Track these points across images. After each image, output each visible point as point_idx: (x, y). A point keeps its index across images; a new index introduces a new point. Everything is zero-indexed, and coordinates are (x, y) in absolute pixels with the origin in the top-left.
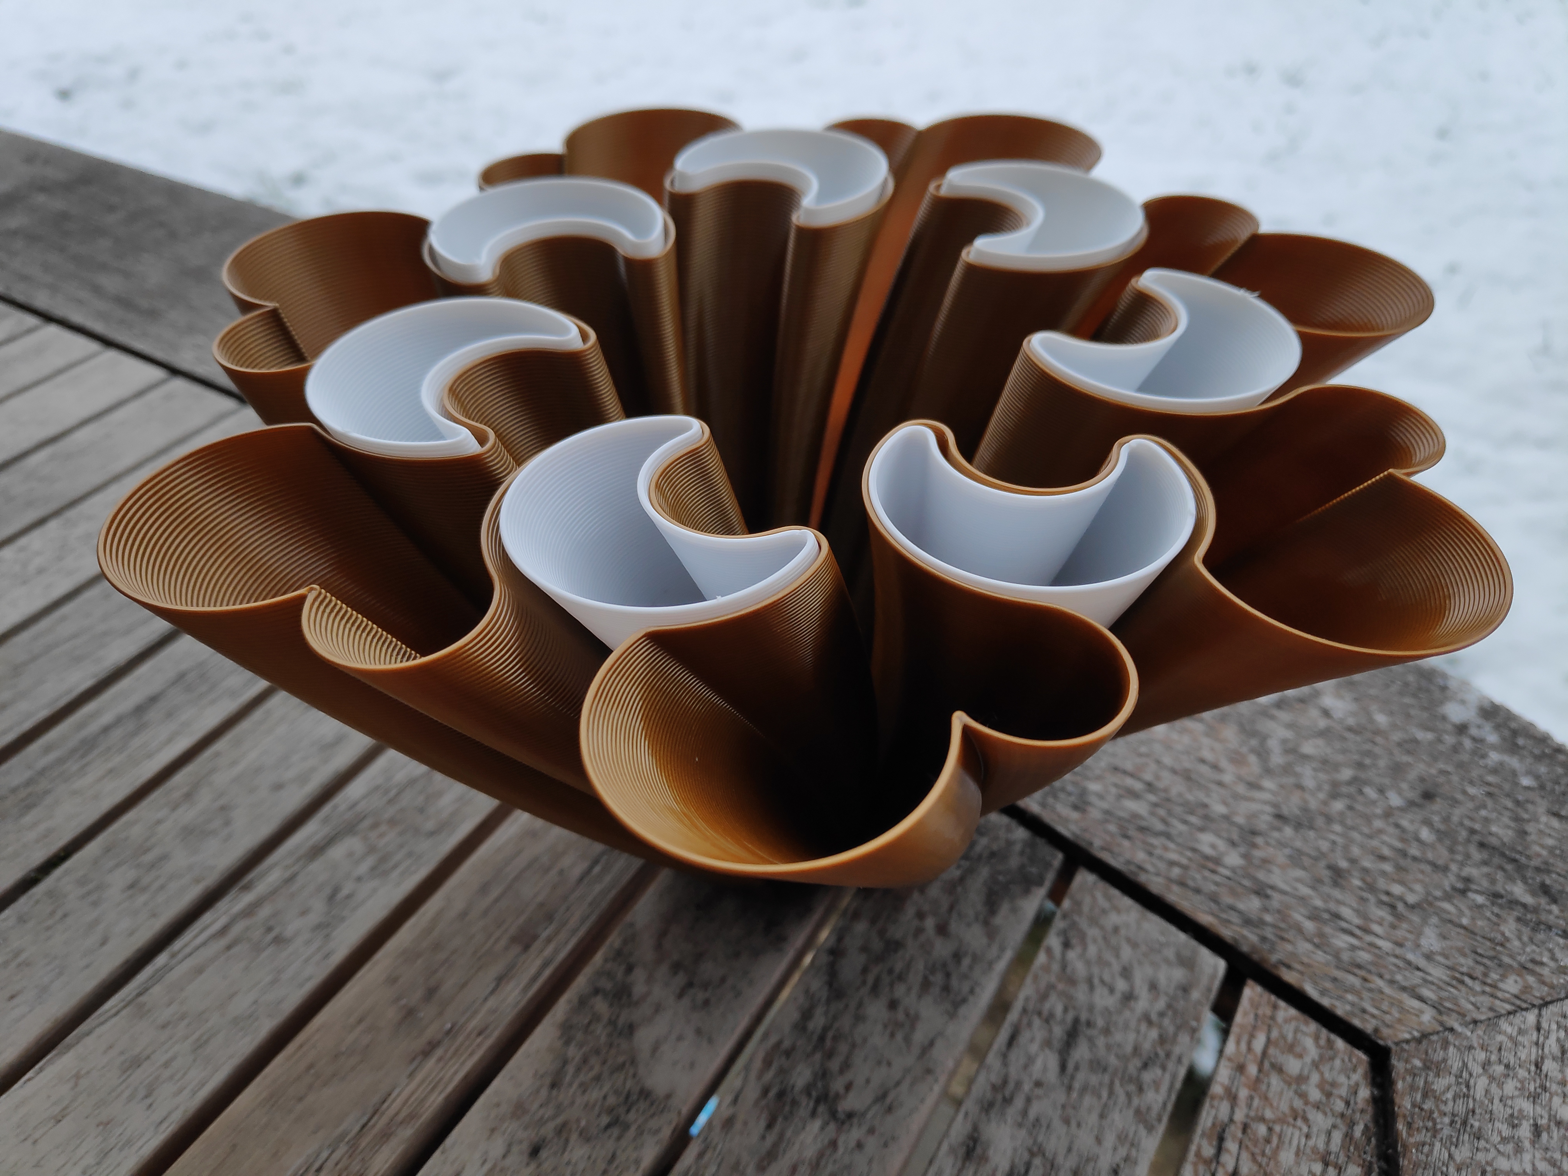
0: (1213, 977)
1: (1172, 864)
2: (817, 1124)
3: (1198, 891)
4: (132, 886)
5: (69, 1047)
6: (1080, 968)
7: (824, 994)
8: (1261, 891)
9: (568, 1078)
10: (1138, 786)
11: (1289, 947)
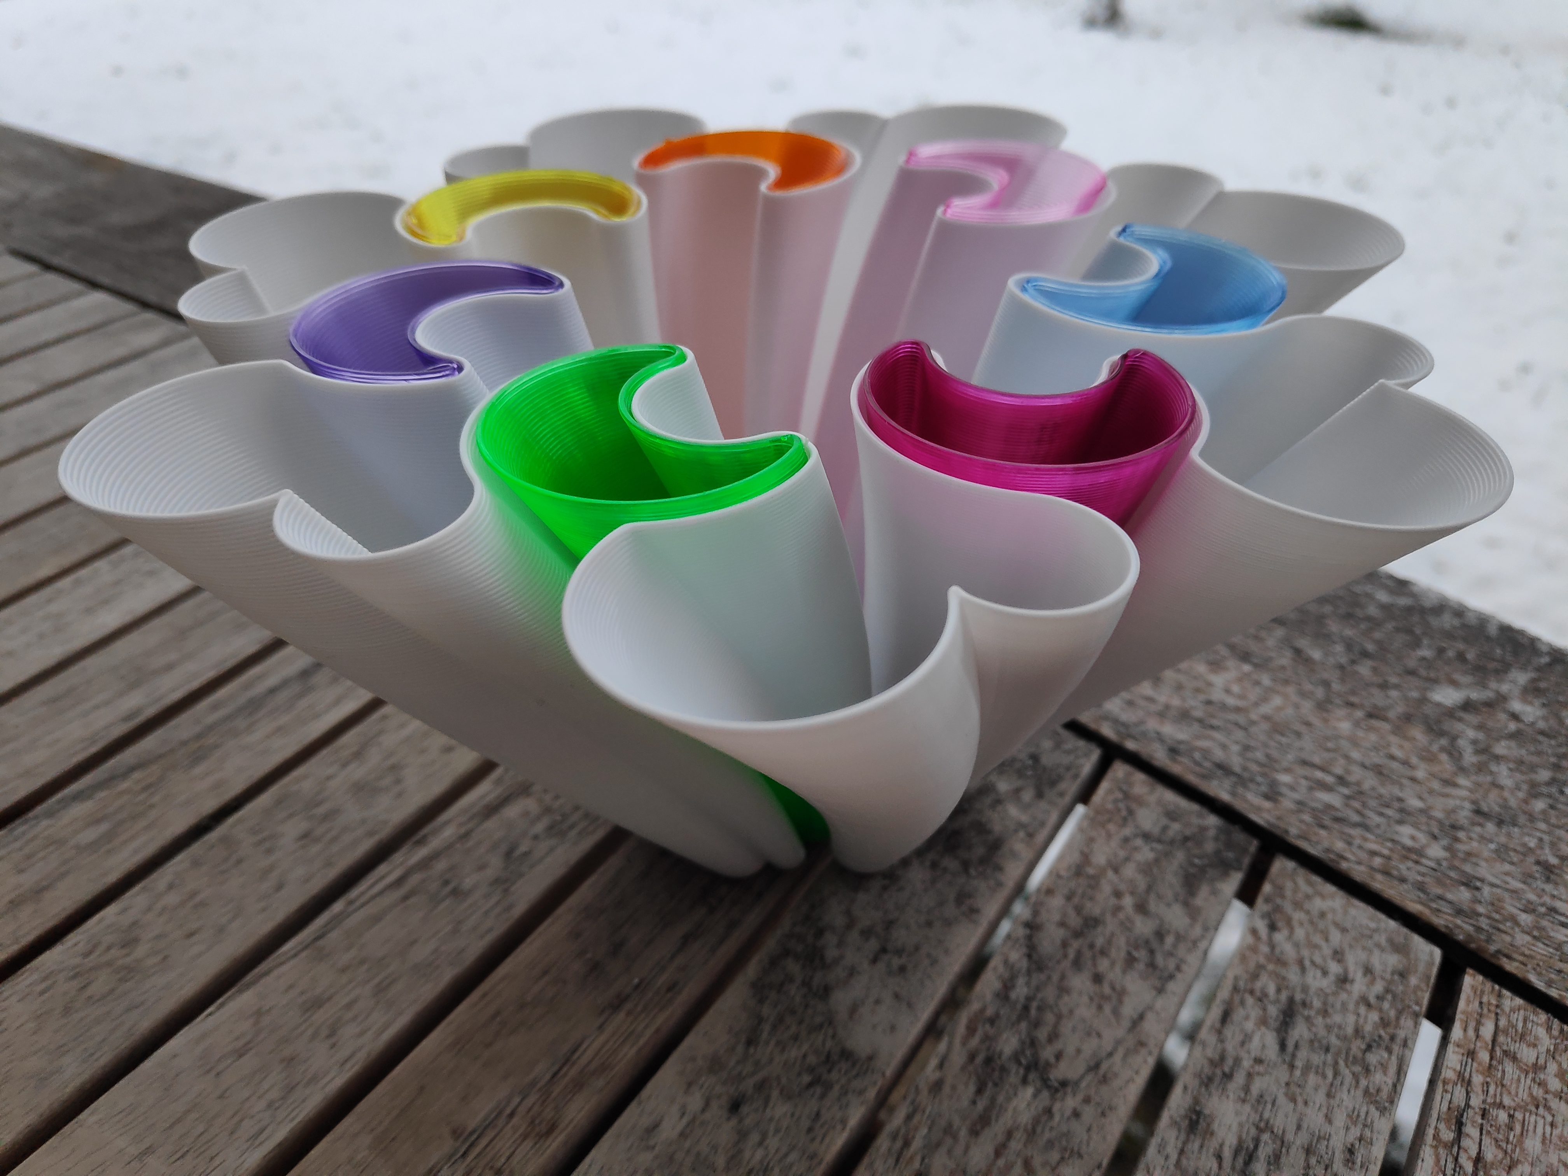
0: (1431, 964)
1: (1374, 853)
2: (1029, 1091)
3: (1403, 880)
4: (305, 836)
5: (248, 986)
6: (1288, 950)
7: (1024, 963)
8: (1469, 882)
9: (765, 1035)
10: (1329, 779)
11: (1508, 939)
